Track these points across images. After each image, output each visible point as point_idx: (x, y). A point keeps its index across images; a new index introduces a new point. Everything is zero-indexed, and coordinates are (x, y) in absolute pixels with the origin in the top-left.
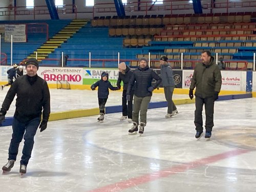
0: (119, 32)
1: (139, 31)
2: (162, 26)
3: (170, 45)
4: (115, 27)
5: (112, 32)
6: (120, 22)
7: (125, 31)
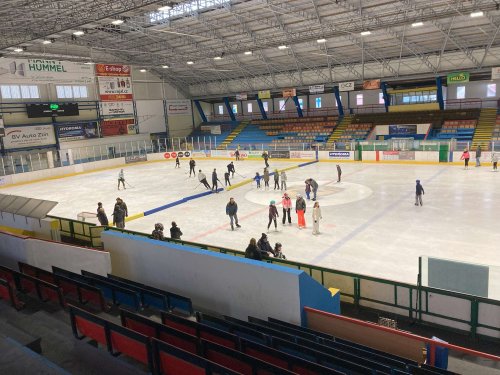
0: (264, 127)
1: (273, 127)
2: (283, 124)
3: (287, 135)
4: (262, 125)
5: (261, 128)
6: (264, 122)
7: (267, 127)
